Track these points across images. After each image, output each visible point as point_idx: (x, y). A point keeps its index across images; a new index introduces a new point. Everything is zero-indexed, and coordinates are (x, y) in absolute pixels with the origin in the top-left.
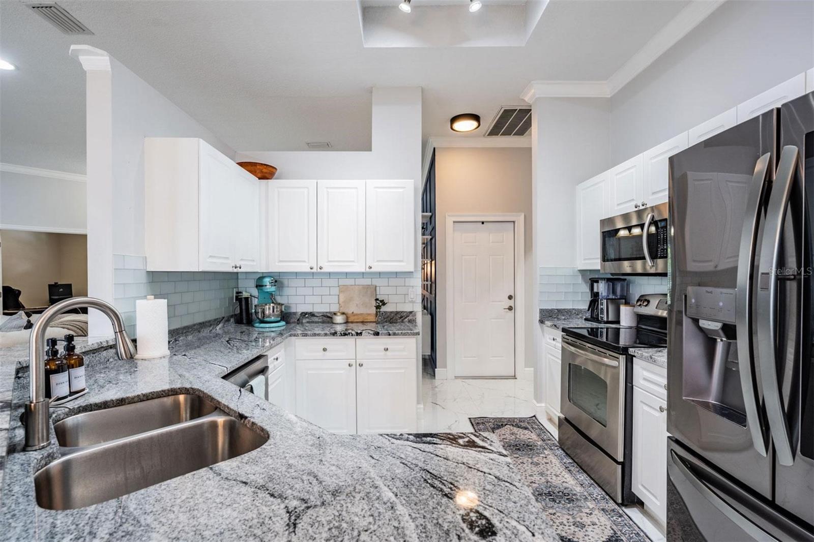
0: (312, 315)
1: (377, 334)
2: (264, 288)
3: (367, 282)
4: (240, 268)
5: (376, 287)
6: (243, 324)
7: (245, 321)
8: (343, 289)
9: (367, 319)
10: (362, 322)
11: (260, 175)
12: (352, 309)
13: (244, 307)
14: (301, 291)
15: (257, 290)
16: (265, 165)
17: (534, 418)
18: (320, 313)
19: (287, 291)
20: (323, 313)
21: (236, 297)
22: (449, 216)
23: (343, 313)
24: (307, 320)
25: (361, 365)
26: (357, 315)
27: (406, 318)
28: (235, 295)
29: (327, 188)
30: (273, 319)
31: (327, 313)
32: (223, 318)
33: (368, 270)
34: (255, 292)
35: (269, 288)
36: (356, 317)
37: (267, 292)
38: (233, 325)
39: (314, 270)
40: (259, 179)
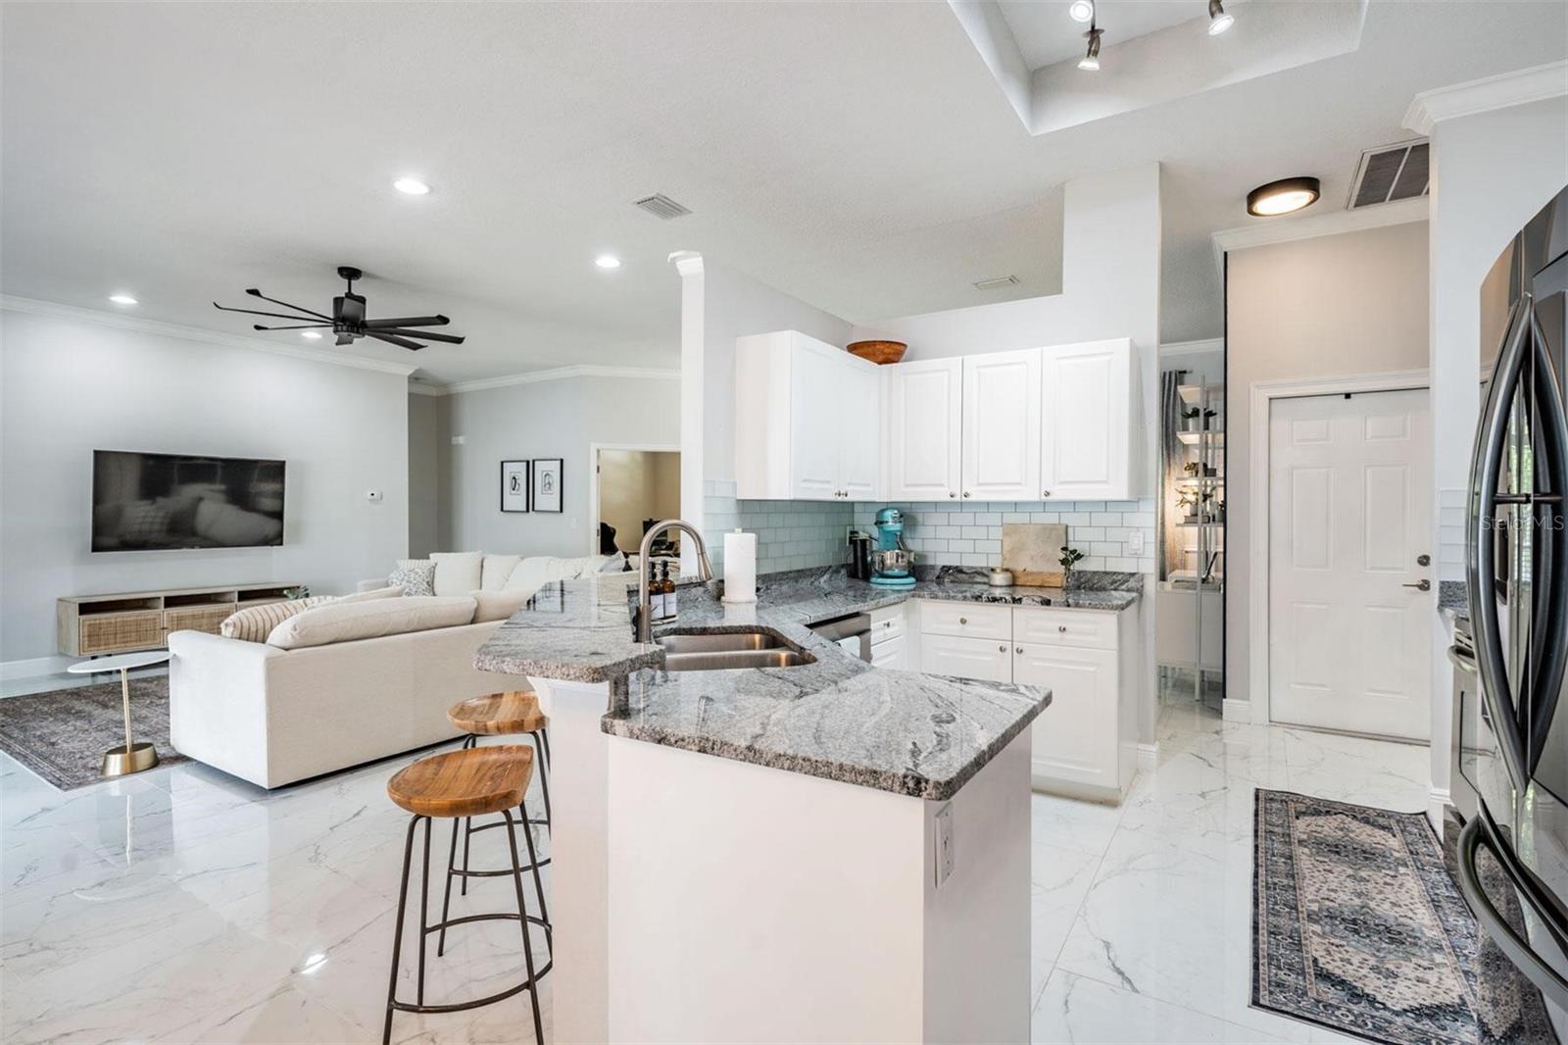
0: (959, 570)
1: (1047, 602)
2: (884, 525)
3: (1051, 518)
4: (846, 495)
5: (1067, 527)
6: (858, 578)
7: (860, 575)
8: (1009, 530)
9: (1049, 582)
10: (1041, 586)
11: (881, 358)
12: (1023, 564)
13: (859, 554)
14: (943, 532)
15: (877, 529)
16: (888, 342)
17: (1422, 816)
18: (972, 568)
19: (922, 531)
20: (976, 568)
21: (850, 538)
22: (1257, 387)
23: (1007, 570)
24: (951, 578)
25: (1020, 651)
26: (1032, 574)
27: (1122, 584)
28: (848, 535)
29: (978, 367)
30: (896, 572)
31: (982, 568)
32: (830, 567)
33: (1044, 498)
34: (875, 532)
35: (893, 526)
36: (1030, 578)
37: (890, 532)
38: (845, 579)
39: (957, 499)
40: (880, 363)
